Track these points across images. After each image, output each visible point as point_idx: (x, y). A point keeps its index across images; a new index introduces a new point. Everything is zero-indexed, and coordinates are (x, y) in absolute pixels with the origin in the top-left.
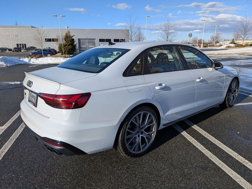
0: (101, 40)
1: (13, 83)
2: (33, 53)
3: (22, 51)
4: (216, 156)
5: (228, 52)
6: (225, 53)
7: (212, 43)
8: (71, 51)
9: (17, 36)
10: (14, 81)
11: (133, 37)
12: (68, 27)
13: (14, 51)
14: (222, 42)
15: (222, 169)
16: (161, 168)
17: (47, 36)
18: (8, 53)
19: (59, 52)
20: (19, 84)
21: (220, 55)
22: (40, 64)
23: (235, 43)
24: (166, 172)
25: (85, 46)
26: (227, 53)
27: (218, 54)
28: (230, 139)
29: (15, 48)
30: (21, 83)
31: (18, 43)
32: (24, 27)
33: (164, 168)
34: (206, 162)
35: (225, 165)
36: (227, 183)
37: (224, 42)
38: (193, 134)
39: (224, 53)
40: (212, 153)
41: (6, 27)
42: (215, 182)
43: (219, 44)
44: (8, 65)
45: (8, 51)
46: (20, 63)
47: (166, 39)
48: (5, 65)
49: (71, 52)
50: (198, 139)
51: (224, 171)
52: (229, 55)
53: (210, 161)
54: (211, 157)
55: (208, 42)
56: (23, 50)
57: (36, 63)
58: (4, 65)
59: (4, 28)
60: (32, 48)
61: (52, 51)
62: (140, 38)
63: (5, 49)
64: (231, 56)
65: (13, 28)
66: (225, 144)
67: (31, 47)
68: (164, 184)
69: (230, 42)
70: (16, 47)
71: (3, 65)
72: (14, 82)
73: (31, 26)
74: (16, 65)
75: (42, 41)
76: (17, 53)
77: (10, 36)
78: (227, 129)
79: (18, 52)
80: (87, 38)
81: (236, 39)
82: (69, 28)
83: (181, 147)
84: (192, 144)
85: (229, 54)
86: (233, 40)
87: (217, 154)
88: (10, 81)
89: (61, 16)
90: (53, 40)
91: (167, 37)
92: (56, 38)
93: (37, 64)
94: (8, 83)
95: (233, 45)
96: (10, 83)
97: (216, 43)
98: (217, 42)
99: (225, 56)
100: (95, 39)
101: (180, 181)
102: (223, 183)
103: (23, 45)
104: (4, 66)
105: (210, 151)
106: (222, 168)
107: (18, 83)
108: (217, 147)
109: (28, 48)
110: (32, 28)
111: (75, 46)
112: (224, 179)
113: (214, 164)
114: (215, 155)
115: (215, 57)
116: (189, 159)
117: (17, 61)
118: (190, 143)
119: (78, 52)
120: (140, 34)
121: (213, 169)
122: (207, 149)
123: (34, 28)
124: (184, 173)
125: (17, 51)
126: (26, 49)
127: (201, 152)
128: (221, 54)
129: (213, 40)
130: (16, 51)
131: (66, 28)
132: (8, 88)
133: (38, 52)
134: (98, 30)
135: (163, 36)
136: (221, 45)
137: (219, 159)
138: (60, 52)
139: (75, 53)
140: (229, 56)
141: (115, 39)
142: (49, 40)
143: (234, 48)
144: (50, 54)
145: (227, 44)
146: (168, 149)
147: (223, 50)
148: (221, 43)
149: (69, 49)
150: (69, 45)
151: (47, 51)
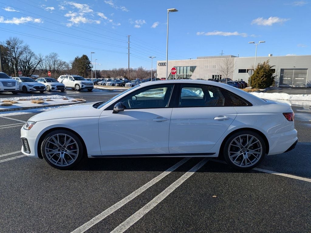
8: (264, 84)
12: (271, 55)
25: (289, 79)
41: (207, 58)
49: (263, 86)
59: (204, 59)
67: (226, 79)
70: (211, 78)
73: (232, 56)
77: (208, 67)
80: (294, 68)
82: (273, 56)
89: (260, 42)
100: (307, 69)
103: (218, 76)
109: (223, 79)
110: (232, 57)
111: (273, 78)
119: (277, 86)
142: (244, 71)
149: (261, 82)
150: (262, 77)
151: (234, 83)
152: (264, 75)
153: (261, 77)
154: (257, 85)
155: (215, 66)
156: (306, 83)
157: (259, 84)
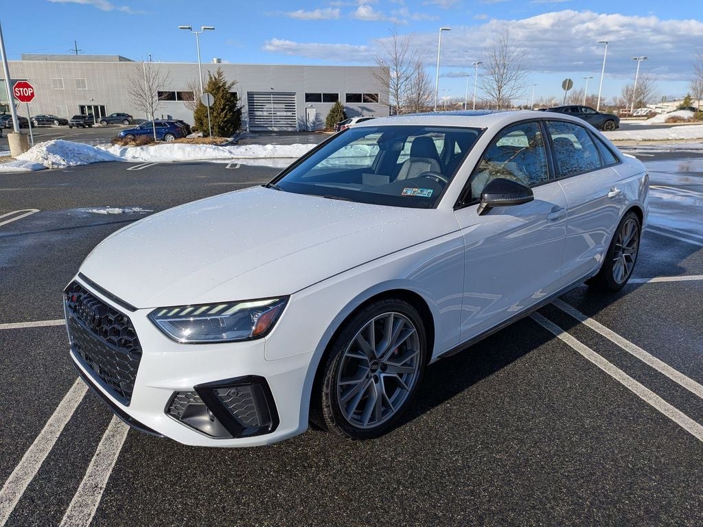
0: (311, 98)
1: (103, 212)
2: (127, 132)
3: (96, 125)
4: (657, 394)
5: (672, 133)
6: (665, 138)
7: (624, 107)
8: (230, 126)
9: (80, 84)
10: (104, 207)
11: (403, 88)
12: (219, 61)
13: (73, 124)
14: (656, 104)
15: (674, 422)
16: (527, 414)
17: (166, 83)
18: (58, 130)
19: (195, 130)
20: (119, 214)
21: (650, 143)
22: (153, 161)
23: (693, 109)
24: (539, 423)
25: (265, 114)
26: (670, 138)
27: (645, 140)
28: (689, 356)
29: (75, 117)
30: (124, 212)
31: (83, 104)
32: (98, 58)
33: (534, 416)
34: (634, 405)
35: (681, 413)
36: (687, 450)
37: (659, 105)
38: (596, 344)
39: (661, 138)
40: (646, 386)
41: (52, 58)
42: (659, 447)
43: (646, 109)
44: (71, 163)
45: (56, 125)
46: (100, 158)
47: (495, 95)
48: (63, 163)
49: (228, 129)
50: (609, 356)
51: (678, 426)
52: (678, 142)
53: (643, 404)
54: (646, 396)
55: (613, 104)
56: (97, 122)
57: (141, 160)
58: (61, 164)
59: (45, 62)
60: (122, 118)
61: (178, 128)
62: (422, 92)
63: (50, 120)
64: (681, 146)
65: (72, 62)
66: (678, 368)
67: (118, 115)
68: (538, 447)
69: (677, 104)
70: (78, 113)
71: (58, 165)
72: (104, 210)
73: (120, 57)
74: (92, 163)
75: (152, 98)
76: (81, 130)
77: (61, 83)
78: (681, 334)
79: (84, 127)
80: (272, 91)
81: (699, 95)
82: (223, 62)
83: (568, 372)
84: (597, 366)
85: (676, 140)
86: (688, 98)
87: (659, 390)
88: (93, 207)
89: (203, 28)
90: (180, 96)
91: (500, 88)
92: (187, 90)
93: (144, 161)
94: (90, 211)
95: (686, 114)
96: (95, 211)
97: (638, 108)
98: (640, 105)
99: (665, 145)
100: (293, 94)
101: (576, 441)
102: (677, 449)
103: (96, 108)
104: (62, 167)
105: (642, 383)
106: (673, 419)
107: (115, 212)
108: (658, 375)
109: (112, 116)
110: (120, 60)
111: (239, 112)
112: (679, 442)
113: (653, 409)
114: (654, 392)
115: (635, 149)
116: (591, 399)
117: (92, 154)
118: (589, 365)
119: (246, 130)
120: (421, 79)
121: (652, 420)
122: (634, 378)
123: (126, 62)
124: (583, 426)
125: (81, 125)
126: (106, 121)
127: (619, 384)
128: (653, 140)
129: (630, 100)
130: (78, 125)
131: (215, 62)
132: (95, 224)
133: (141, 128)
134: (302, 67)
135: (489, 88)
136: (652, 115)
137: (665, 400)
138: (197, 130)
139: (240, 133)
140: (677, 146)
141: (350, 94)
142: (171, 96)
143: (689, 121)
144: (173, 134)
145: (669, 110)
146: (537, 375)
147: (658, 130)
148: (651, 106)
149: (222, 121)
150: (223, 110)
151: (165, 125)
152: (225, 105)
153: (220, 111)
154: (216, 129)
155: (83, 81)
156: (297, 123)
157: (219, 127)
